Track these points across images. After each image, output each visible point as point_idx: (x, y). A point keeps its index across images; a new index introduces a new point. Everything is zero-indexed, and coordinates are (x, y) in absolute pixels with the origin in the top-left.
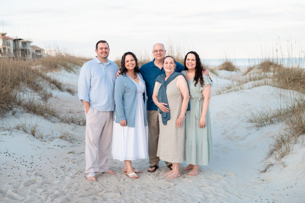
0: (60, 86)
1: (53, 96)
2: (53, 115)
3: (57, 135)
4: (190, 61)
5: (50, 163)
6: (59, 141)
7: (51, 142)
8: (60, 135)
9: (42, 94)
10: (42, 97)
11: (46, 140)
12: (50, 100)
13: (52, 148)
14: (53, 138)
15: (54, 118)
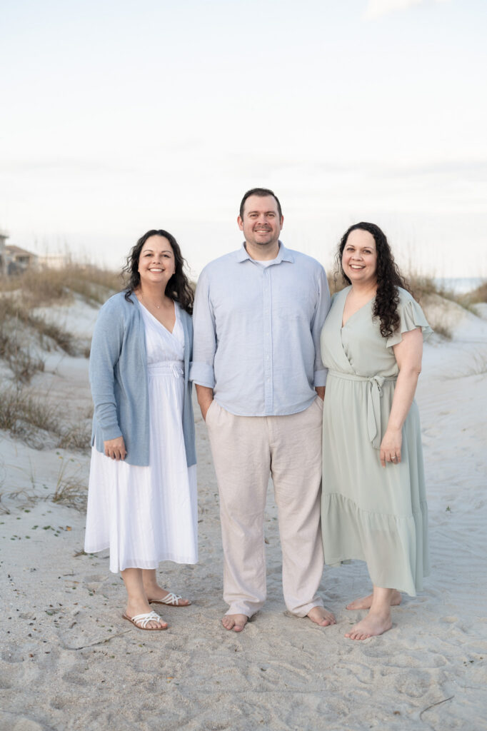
0: (68, 342)
1: (46, 369)
2: (40, 426)
3: (46, 488)
4: (356, 255)
5: (15, 594)
6: (50, 512)
7: (24, 514)
8: (54, 492)
9: (17, 362)
10: (16, 372)
11: (11, 509)
12: (38, 381)
13: (28, 537)
14: (33, 500)
15: (42, 436)
